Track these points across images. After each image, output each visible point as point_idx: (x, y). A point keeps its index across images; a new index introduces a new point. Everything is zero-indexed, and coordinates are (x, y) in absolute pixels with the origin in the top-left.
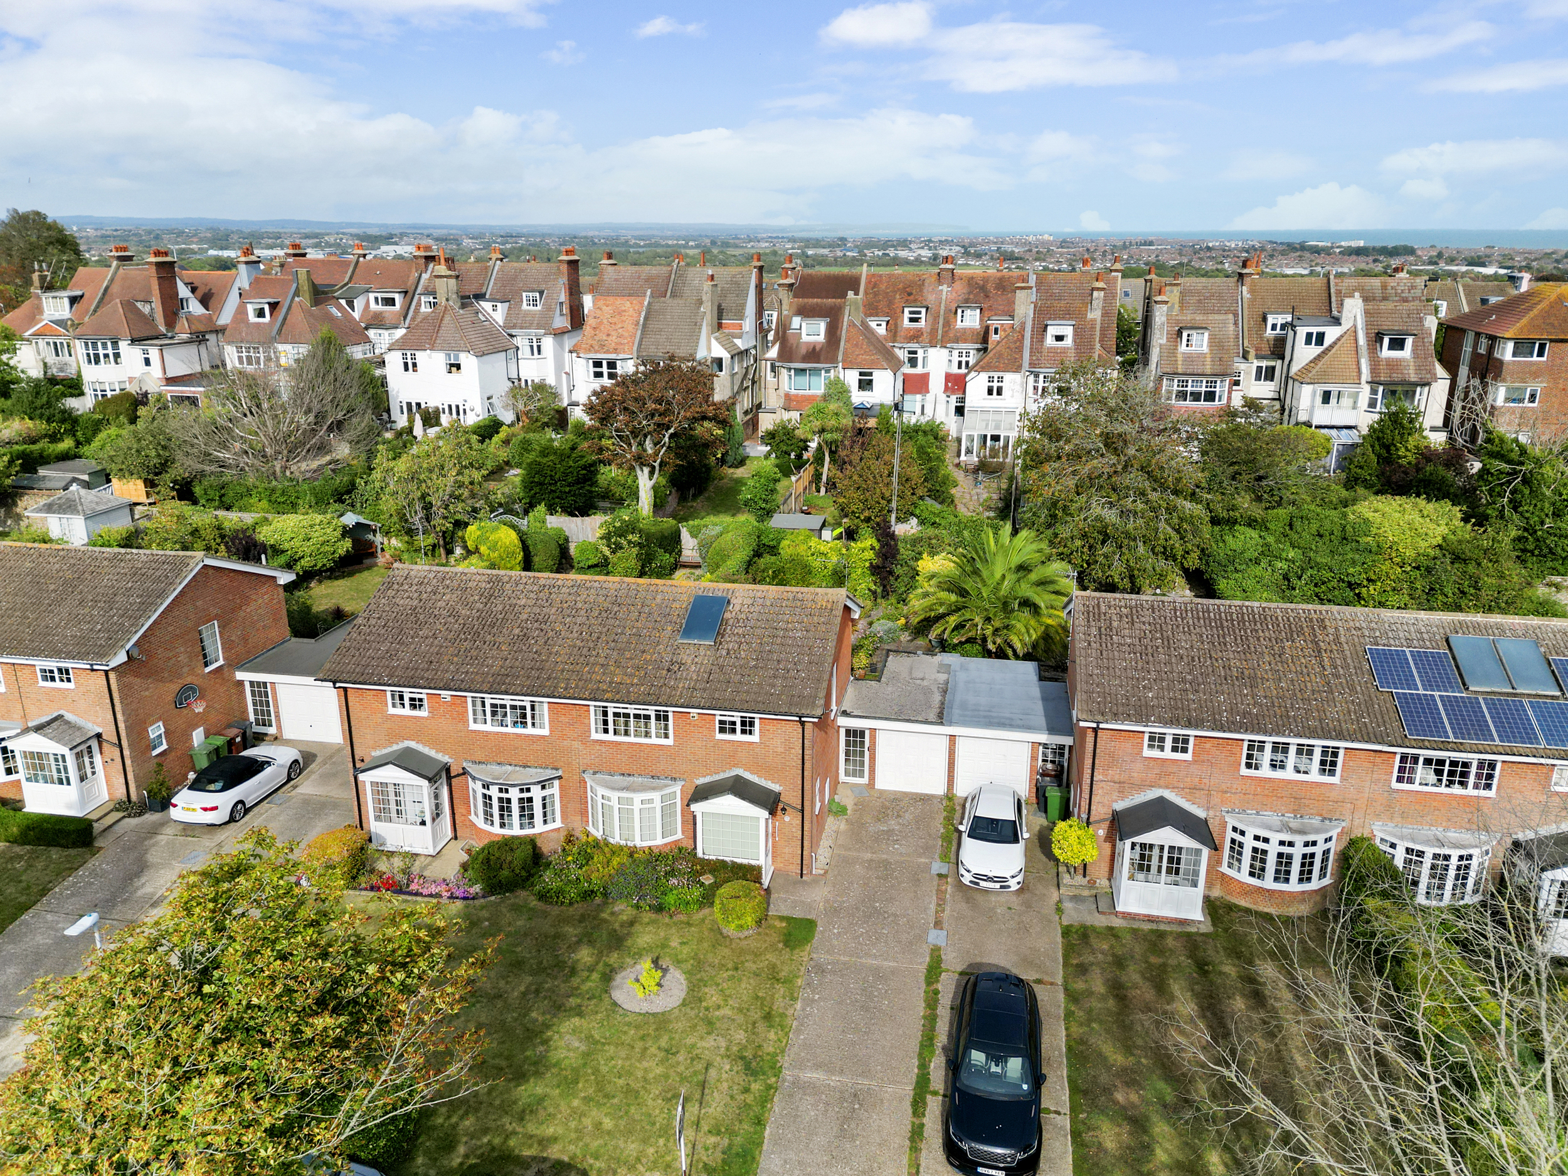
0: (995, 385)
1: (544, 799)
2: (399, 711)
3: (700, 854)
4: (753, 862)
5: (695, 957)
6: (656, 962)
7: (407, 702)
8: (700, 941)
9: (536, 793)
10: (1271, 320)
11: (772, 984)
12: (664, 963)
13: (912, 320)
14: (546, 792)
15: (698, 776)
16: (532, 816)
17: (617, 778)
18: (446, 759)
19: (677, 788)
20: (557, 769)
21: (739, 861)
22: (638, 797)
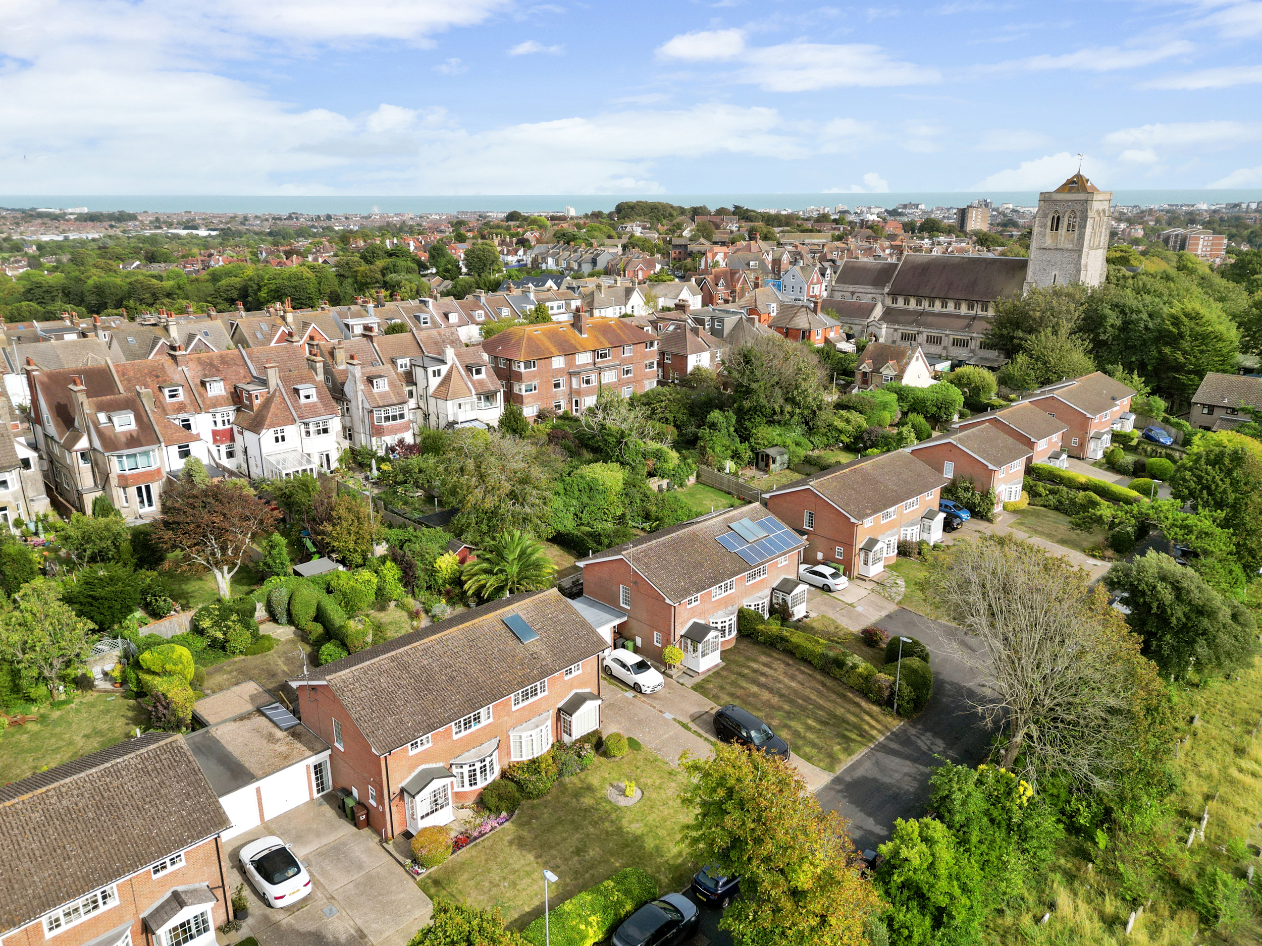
0: (279, 435)
2: (415, 751)
5: (621, 774)
8: (613, 769)
10: (399, 362)
13: (171, 396)
15: (558, 703)
17: (525, 725)
20: (496, 737)
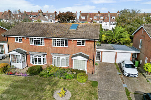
0: (106, 24)
1: (43, 58)
2: (17, 42)
3: (73, 68)
4: (84, 70)
5: (73, 88)
6: (64, 89)
7: (19, 40)
8: (74, 85)
9: (42, 57)
11: (91, 95)
12: (66, 89)
13: (95, 18)
14: (44, 57)
15: (73, 54)
16: (41, 62)
17: (57, 54)
18: (26, 51)
19: (69, 56)
20: (46, 53)
21: (81, 70)
22: (61, 57)
